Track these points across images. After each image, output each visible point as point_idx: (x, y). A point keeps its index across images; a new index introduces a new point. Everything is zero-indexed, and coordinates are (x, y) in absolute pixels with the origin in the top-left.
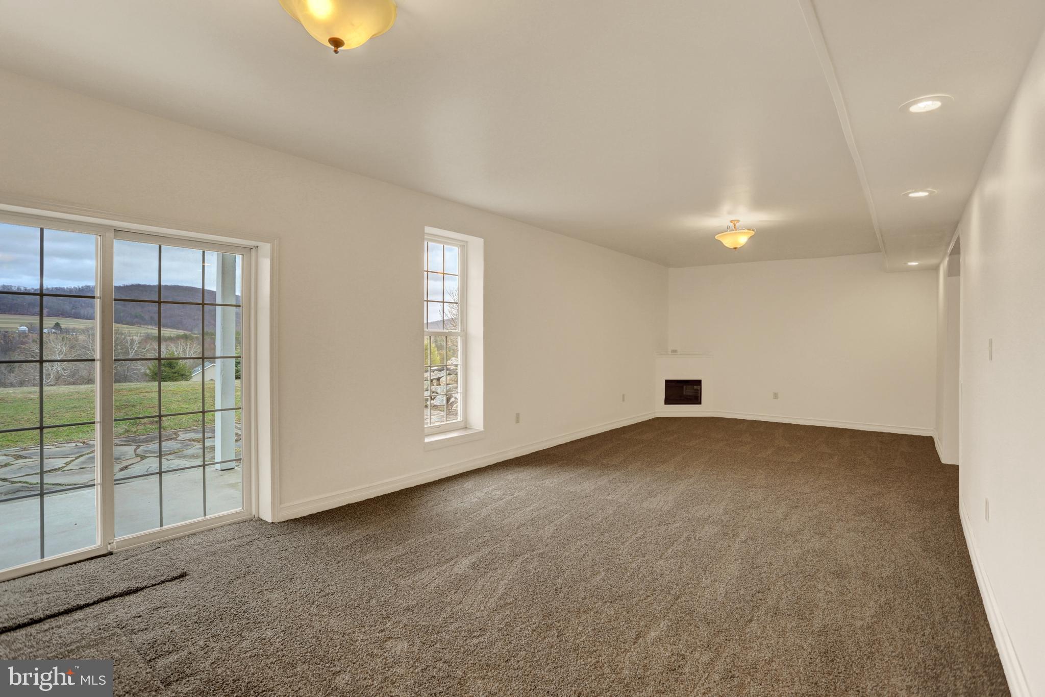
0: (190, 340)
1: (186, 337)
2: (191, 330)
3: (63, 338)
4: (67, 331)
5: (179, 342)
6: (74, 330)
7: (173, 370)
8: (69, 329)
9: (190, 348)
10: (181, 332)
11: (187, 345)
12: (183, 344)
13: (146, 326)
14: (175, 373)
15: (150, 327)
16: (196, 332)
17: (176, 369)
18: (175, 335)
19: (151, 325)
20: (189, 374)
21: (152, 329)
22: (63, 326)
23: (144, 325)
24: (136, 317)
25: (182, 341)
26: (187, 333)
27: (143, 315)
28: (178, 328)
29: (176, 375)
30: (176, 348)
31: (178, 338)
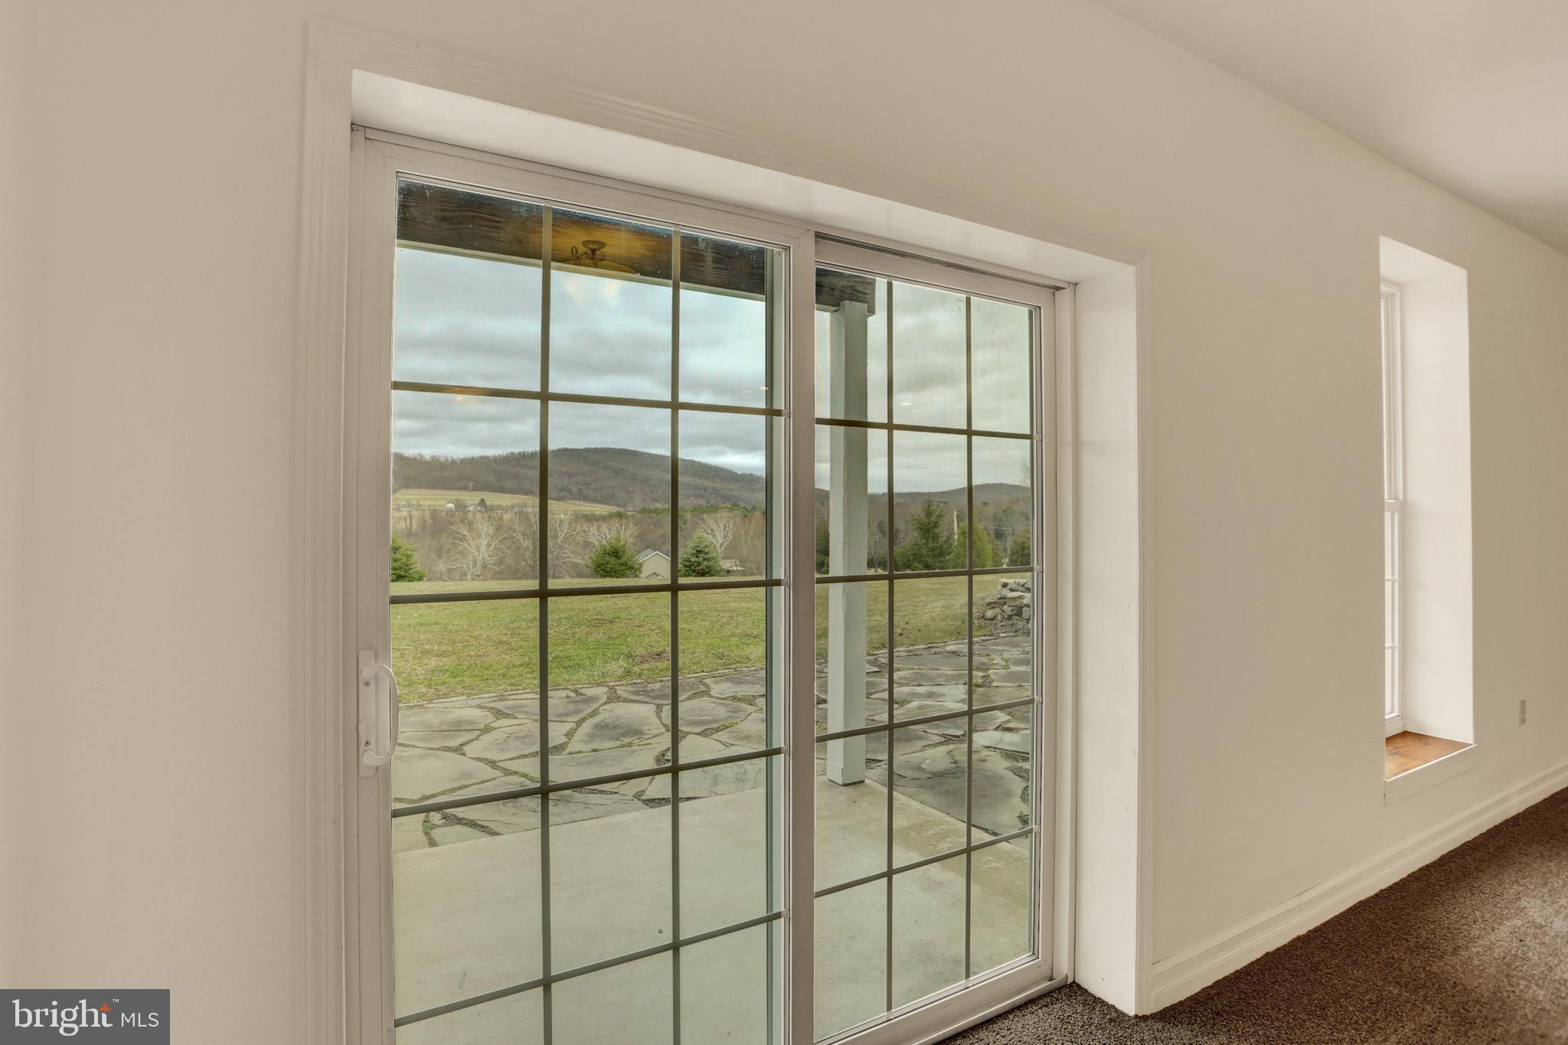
0: (626, 518)
1: (619, 515)
2: (625, 506)
3: (490, 517)
4: (492, 508)
5: (612, 522)
6: (500, 507)
7: (619, 561)
8: (494, 506)
9: (625, 529)
10: (614, 509)
11: (621, 525)
12: (617, 525)
13: (574, 502)
14: (622, 565)
15: (578, 502)
16: (630, 509)
17: (623, 560)
18: (607, 513)
19: (579, 500)
20: (638, 567)
21: (580, 505)
22: (488, 503)
23: (571, 500)
24: (563, 490)
25: (616, 520)
26: (622, 510)
27: (570, 488)
28: (609, 504)
29: (623, 567)
30: (610, 529)
31: (611, 516)
